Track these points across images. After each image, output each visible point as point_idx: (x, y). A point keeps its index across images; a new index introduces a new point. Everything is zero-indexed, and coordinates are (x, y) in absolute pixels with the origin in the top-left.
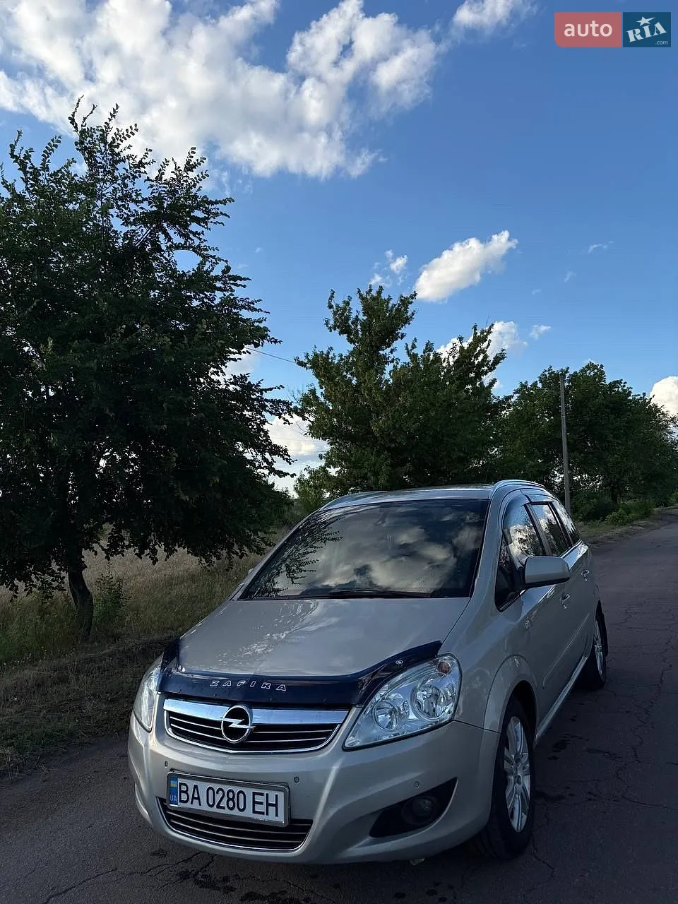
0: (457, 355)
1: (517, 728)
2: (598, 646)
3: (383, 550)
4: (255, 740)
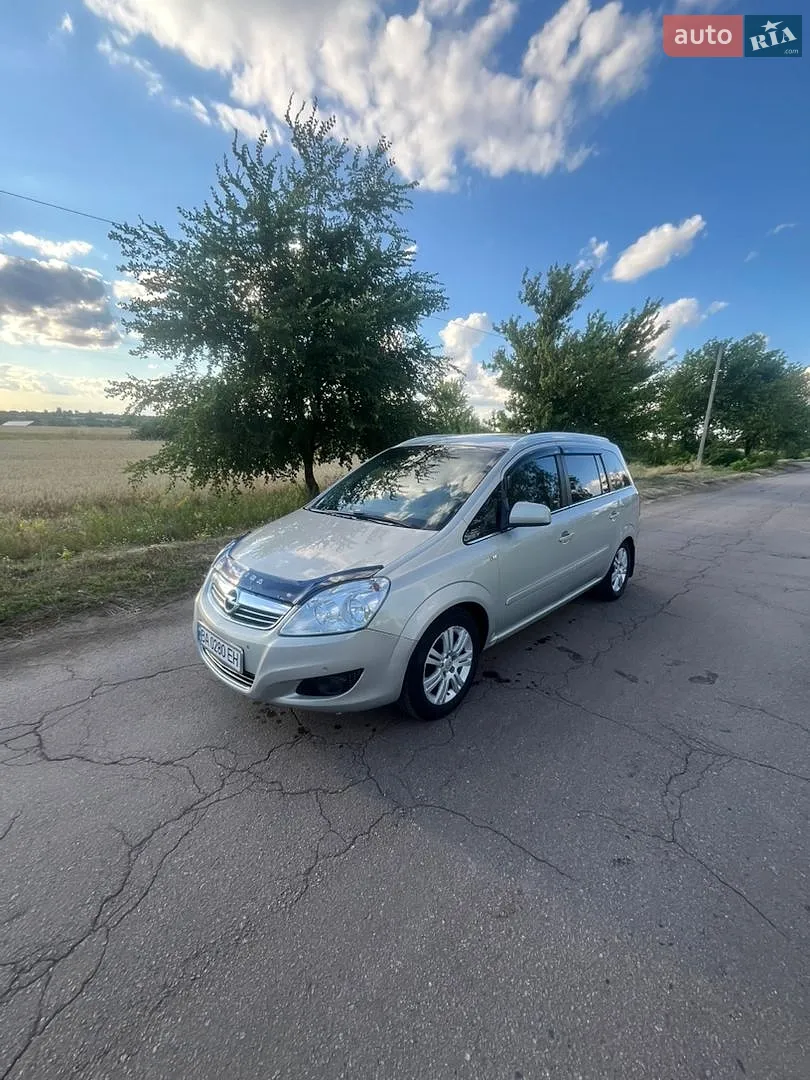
0: (626, 325)
4: (238, 613)
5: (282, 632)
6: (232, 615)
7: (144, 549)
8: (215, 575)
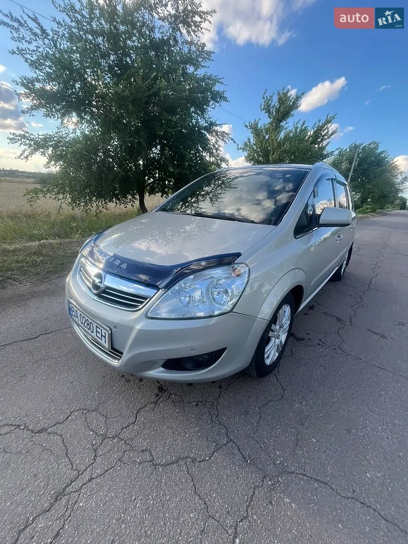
0: (316, 129)
1: (287, 309)
2: (345, 262)
3: (249, 201)
4: (105, 294)
5: (149, 315)
6: (99, 295)
7: (37, 243)
8: (83, 259)
